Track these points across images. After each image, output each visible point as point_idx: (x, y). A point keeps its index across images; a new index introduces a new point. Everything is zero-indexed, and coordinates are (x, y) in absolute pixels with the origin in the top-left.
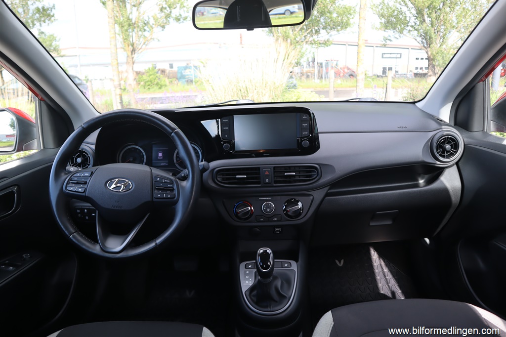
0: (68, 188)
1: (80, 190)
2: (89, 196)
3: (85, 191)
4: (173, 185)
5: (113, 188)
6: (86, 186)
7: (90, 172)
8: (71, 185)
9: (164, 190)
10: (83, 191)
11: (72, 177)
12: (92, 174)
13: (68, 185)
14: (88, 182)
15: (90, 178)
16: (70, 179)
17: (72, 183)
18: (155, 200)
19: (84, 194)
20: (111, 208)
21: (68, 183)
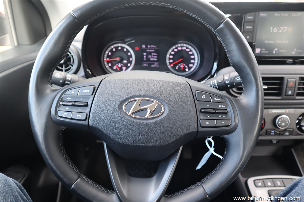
0: (59, 114)
1: (79, 116)
2: (94, 125)
3: (87, 117)
4: (227, 106)
5: (133, 113)
6: (87, 110)
7: (92, 88)
8: (62, 108)
9: (215, 112)
10: (84, 118)
11: (64, 96)
12: (95, 90)
13: (58, 109)
14: (90, 103)
15: (92, 97)
16: (61, 99)
17: (63, 105)
18: (201, 129)
19: (85, 123)
20: (131, 143)
21: (58, 105)
